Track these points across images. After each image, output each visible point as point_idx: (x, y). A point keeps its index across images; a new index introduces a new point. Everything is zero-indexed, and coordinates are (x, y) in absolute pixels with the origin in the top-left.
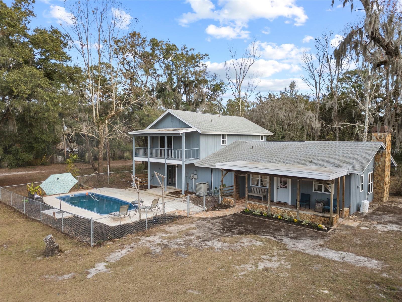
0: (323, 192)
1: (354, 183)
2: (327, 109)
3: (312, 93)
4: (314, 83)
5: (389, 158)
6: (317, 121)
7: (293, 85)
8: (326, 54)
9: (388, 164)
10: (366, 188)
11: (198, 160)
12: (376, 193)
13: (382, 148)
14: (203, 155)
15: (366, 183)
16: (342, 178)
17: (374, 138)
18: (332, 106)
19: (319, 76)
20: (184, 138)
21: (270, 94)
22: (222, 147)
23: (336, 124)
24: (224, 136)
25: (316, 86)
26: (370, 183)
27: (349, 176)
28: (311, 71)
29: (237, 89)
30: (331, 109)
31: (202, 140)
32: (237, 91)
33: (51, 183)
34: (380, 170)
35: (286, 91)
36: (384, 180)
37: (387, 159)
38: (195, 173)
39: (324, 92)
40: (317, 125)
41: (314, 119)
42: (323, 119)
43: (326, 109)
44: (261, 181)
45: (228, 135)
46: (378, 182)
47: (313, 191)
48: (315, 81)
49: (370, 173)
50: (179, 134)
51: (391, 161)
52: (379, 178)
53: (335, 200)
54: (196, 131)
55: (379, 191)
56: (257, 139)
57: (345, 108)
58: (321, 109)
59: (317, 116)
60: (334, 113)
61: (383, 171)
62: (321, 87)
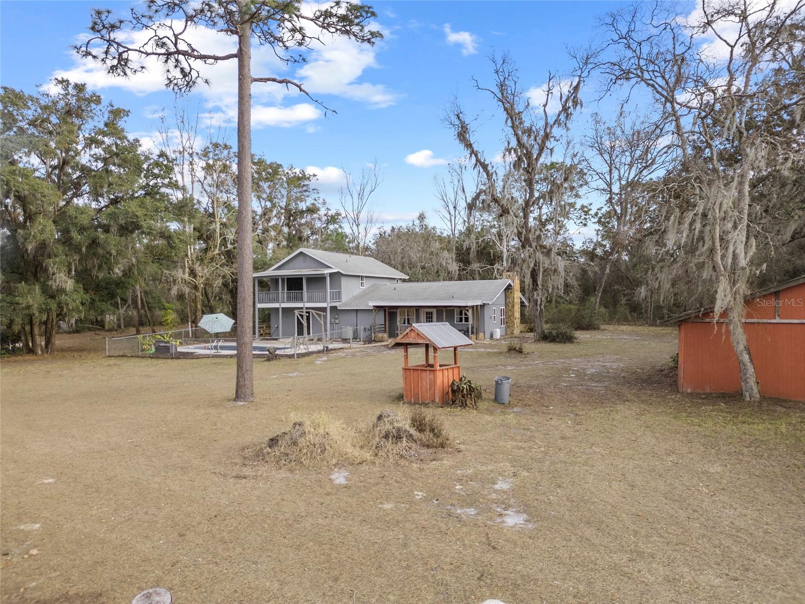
0: (464, 322)
1: (487, 313)
2: (465, 249)
3: (446, 228)
4: (448, 216)
5: (517, 295)
6: (454, 263)
7: (422, 217)
8: (461, 182)
9: (517, 301)
10: (498, 321)
11: (340, 303)
12: (508, 327)
13: (510, 285)
14: (344, 298)
15: (498, 317)
16: (477, 306)
17: (504, 277)
18: (469, 246)
19: (454, 207)
20: (328, 278)
21: (392, 227)
22: (361, 290)
23: (475, 266)
24: (362, 277)
25: (451, 220)
26: (503, 317)
27: (483, 306)
28: (444, 201)
29: (355, 222)
30: (469, 249)
31: (344, 281)
32: (354, 223)
33: (210, 323)
34: (510, 305)
35: (414, 224)
36: (513, 315)
37: (515, 296)
38: (337, 317)
39: (461, 227)
40: (454, 267)
41: (451, 261)
42: (460, 261)
43: (463, 249)
44: (408, 319)
45: (366, 277)
46: (509, 316)
47: (456, 323)
48: (450, 214)
49: (502, 308)
50: (324, 274)
51: (521, 299)
52: (510, 313)
53: (472, 328)
54: (338, 272)
55: (511, 325)
56: (393, 281)
57: (485, 248)
58: (457, 249)
59: (454, 257)
60: (472, 255)
61: (513, 306)
62: (456, 222)
